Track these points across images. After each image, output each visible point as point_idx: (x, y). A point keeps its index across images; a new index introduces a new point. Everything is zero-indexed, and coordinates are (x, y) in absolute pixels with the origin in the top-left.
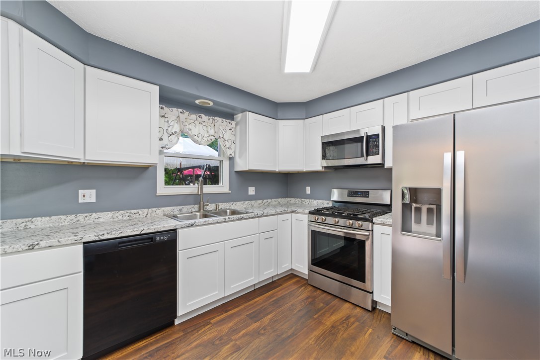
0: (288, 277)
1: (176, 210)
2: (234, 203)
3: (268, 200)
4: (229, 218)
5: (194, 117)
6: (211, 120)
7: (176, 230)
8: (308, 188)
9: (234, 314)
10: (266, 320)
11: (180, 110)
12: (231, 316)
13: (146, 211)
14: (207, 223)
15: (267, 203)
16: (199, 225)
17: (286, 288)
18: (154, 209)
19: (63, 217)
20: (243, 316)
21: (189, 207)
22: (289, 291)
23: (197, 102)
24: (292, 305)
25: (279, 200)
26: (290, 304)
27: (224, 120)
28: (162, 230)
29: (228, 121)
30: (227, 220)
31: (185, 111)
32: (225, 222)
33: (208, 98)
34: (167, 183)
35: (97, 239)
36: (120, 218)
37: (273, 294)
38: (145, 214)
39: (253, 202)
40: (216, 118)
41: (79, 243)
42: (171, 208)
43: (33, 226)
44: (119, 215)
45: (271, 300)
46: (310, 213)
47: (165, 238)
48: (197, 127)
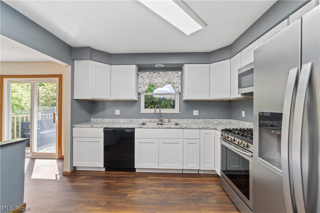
0: (211, 175)
1: (148, 121)
2: (182, 120)
3: (210, 120)
4: (162, 127)
5: (156, 74)
6: (165, 74)
7: (134, 128)
8: (243, 112)
9: (160, 179)
10: (170, 189)
11: (149, 72)
12: (158, 179)
13: (136, 119)
14: (148, 127)
15: (209, 121)
16: (144, 128)
17: (202, 180)
18: (139, 119)
19: (111, 119)
20: (162, 182)
21: (155, 119)
22: (202, 183)
23: (156, 66)
24: (193, 190)
25: (221, 120)
26: (192, 189)
27: (173, 72)
28: (128, 127)
29: (176, 72)
30: (160, 127)
31: (151, 72)
32: (159, 128)
33: (160, 63)
34: (146, 107)
35: (107, 127)
36: (127, 121)
37: (190, 180)
38: (135, 121)
39: (196, 120)
40: (168, 72)
41: (102, 128)
42: (146, 119)
43: (104, 121)
44: (127, 120)
45: (184, 182)
46: (222, 130)
47: (129, 131)
48: (158, 79)
